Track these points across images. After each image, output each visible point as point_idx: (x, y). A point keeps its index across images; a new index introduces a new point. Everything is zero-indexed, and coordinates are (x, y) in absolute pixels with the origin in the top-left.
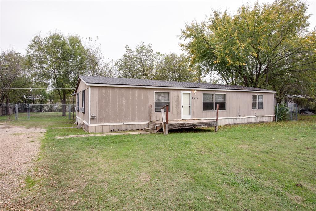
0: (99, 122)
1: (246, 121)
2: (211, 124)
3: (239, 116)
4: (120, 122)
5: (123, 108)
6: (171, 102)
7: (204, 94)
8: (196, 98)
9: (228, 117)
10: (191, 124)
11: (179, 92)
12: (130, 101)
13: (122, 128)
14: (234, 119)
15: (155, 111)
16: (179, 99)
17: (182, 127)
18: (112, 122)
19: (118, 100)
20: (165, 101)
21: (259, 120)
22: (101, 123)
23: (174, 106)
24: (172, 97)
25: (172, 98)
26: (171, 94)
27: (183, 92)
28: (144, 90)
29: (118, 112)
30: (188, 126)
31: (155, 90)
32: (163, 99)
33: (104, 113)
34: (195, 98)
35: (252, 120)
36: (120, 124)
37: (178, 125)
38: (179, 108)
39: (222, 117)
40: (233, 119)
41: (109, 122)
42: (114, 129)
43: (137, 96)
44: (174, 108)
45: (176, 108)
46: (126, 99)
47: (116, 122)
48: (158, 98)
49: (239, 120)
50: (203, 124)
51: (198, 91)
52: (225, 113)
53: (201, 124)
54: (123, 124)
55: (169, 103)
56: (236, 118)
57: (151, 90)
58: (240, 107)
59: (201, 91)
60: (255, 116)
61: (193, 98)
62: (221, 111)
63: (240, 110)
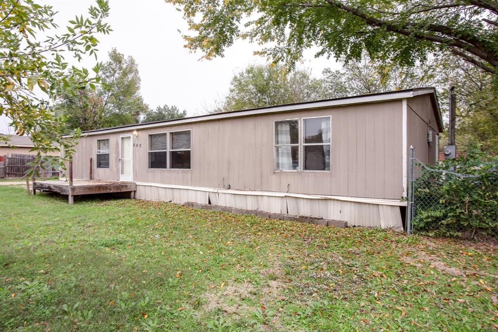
1: (250, 205)
3: (226, 186)
6: (110, 153)
7: (151, 136)
8: (138, 145)
9: (195, 186)
11: (118, 136)
14: (212, 195)
15: (98, 167)
16: (118, 148)
20: (105, 151)
21: (305, 210)
24: (111, 145)
25: (111, 147)
26: (110, 141)
27: (121, 136)
31: (97, 137)
34: (137, 145)
35: (275, 207)
38: (118, 162)
40: (207, 194)
44: (114, 163)
49: (225, 199)
51: (140, 133)
52: (189, 175)
55: (108, 155)
56: (216, 191)
58: (229, 163)
59: (146, 131)
60: (283, 195)
61: (136, 145)
62: (180, 171)
63: (229, 170)
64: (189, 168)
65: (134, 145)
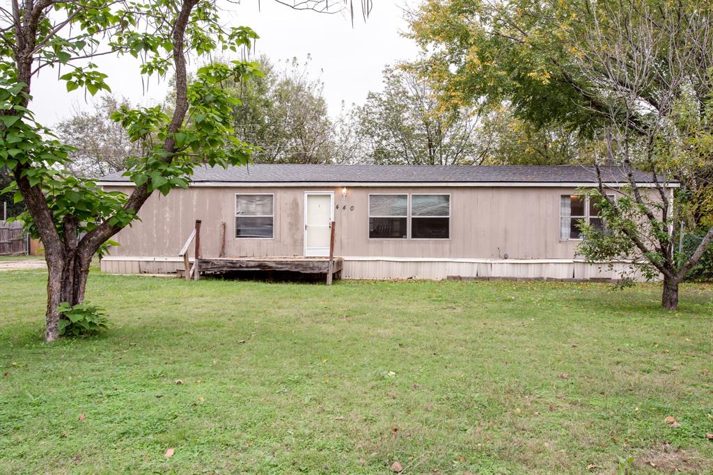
0: (119, 253)
1: (532, 273)
2: (311, 266)
3: (502, 255)
4: (158, 255)
5: (165, 228)
6: (276, 216)
7: (374, 197)
8: (348, 208)
9: (456, 257)
10: (257, 264)
11: (297, 193)
12: (181, 214)
13: (165, 268)
14: (482, 266)
15: (238, 237)
16: (298, 210)
17: (231, 267)
18: (143, 256)
19: (155, 211)
20: (264, 213)
22: (122, 255)
23: (285, 226)
24: (278, 204)
25: (278, 208)
26: (276, 199)
27: (307, 193)
28: (212, 191)
29: (155, 236)
30: (247, 267)
31: (236, 190)
32: (259, 208)
33: (128, 237)
34: (344, 208)
36: (158, 259)
37: (222, 263)
38: (297, 229)
39: (436, 257)
40: (476, 265)
41: (138, 255)
42: (148, 267)
43: (195, 203)
45: (290, 229)
46: (171, 209)
47: (150, 255)
48: (247, 207)
49: (501, 269)
50: (288, 264)
52: (447, 246)
53: (282, 264)
54: (164, 260)
55: (271, 219)
56: (488, 261)
57: (227, 191)
58: (506, 232)
59: (366, 190)
60: (571, 261)
61: (341, 207)
62: (431, 242)
63: (506, 239)
64: (448, 237)
65: (337, 207)
